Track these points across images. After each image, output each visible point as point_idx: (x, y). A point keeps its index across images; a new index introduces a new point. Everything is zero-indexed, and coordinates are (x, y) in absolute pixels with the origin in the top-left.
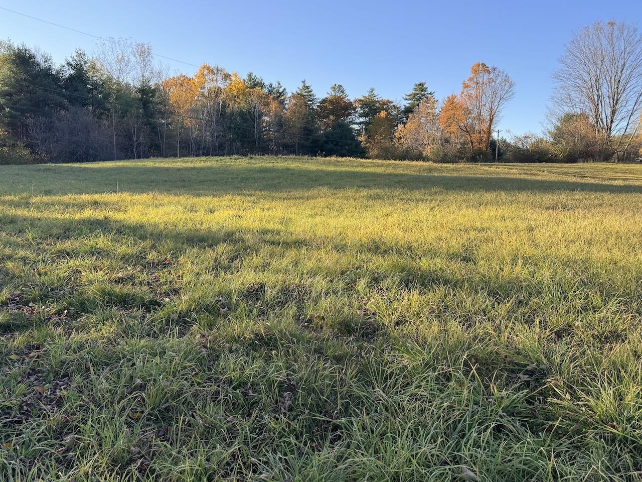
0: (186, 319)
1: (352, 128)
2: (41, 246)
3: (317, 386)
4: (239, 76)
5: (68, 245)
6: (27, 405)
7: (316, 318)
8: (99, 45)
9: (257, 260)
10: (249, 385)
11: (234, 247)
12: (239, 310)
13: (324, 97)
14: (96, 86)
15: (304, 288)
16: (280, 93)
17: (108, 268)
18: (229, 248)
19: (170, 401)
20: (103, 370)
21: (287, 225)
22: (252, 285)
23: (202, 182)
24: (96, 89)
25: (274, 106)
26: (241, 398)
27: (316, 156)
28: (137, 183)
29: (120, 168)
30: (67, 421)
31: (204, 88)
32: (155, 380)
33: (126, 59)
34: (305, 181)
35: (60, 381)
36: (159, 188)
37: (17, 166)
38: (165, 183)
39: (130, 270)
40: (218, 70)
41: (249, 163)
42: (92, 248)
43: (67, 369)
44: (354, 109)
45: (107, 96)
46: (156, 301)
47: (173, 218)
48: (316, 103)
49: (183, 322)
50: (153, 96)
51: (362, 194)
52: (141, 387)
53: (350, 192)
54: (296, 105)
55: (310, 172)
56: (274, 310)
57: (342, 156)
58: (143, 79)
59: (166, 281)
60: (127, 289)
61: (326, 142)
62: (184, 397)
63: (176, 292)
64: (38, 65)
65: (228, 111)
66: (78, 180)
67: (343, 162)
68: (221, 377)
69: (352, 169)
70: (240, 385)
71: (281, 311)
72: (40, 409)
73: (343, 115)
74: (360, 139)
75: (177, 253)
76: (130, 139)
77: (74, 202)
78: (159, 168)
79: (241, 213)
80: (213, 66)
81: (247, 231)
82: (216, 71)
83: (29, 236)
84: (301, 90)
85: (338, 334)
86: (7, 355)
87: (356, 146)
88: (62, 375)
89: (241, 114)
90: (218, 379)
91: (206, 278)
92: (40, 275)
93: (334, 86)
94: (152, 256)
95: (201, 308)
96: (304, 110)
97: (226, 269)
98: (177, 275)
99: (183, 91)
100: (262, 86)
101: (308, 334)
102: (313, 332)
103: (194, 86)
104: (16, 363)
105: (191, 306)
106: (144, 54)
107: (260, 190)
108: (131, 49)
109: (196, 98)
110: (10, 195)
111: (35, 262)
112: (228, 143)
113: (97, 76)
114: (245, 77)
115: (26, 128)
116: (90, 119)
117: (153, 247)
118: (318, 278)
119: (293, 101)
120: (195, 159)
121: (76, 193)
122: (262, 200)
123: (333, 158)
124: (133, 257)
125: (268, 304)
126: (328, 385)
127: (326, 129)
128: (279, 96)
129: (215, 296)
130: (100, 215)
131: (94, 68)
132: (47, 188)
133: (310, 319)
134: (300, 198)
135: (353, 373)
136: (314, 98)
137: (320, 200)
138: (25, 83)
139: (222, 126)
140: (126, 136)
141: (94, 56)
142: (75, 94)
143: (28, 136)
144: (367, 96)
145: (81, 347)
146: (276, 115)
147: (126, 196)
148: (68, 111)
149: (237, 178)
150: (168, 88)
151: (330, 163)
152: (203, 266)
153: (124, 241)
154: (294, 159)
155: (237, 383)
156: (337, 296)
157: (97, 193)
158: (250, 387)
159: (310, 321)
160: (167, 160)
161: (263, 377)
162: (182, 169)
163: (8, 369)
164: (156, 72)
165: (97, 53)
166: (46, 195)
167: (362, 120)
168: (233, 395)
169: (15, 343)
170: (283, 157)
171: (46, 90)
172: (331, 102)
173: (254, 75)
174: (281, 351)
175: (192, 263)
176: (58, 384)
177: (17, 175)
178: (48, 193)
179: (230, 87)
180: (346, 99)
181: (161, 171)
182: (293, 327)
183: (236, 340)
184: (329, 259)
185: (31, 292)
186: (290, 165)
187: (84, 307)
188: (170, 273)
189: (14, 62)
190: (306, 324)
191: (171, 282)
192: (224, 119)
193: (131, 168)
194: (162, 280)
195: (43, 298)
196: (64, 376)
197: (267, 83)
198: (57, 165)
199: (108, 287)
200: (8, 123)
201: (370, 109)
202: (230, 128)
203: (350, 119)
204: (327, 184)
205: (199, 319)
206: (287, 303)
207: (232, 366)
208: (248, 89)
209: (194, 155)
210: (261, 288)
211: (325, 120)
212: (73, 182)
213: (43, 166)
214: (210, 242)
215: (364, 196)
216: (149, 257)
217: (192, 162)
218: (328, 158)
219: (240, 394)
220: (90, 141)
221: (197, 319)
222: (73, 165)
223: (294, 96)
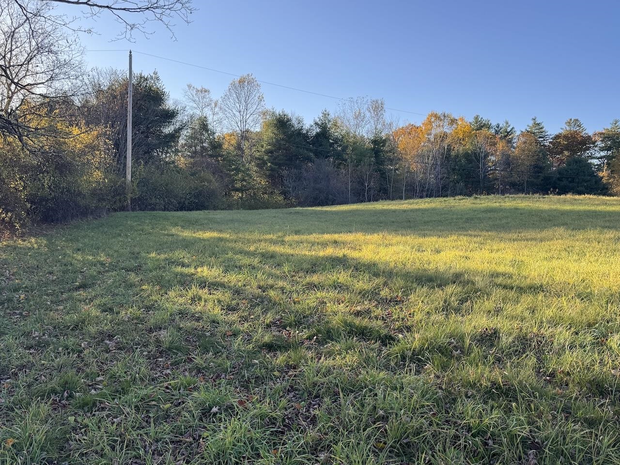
0: (420, 357)
1: (591, 163)
2: (294, 278)
3: (566, 449)
4: (466, 119)
5: (315, 278)
6: (288, 418)
7: (560, 373)
8: (340, 105)
9: (489, 305)
10: (489, 435)
11: (463, 288)
12: (473, 355)
13: (557, 133)
14: (336, 140)
15: (543, 338)
16: (508, 133)
17: (349, 302)
18: (459, 289)
19: (411, 437)
20: (348, 396)
21: (519, 268)
22: (485, 329)
23: (426, 223)
24: (336, 143)
25: (501, 145)
26: (481, 447)
27: (548, 194)
28: (368, 223)
29: (354, 210)
30: (321, 439)
31: (430, 134)
32: (396, 414)
33: (362, 115)
34: (536, 221)
35: (313, 401)
36: (388, 228)
37: (274, 210)
38: (392, 224)
39: (366, 305)
40: (445, 116)
41: (474, 203)
42: (334, 282)
43: (319, 390)
44: (594, 143)
45: (345, 148)
46: (390, 336)
47: (402, 257)
48: (548, 140)
49: (417, 359)
50: (383, 146)
51: (607, 236)
52: (383, 418)
53: (592, 234)
54: (525, 143)
55: (542, 211)
56: (510, 358)
57: (580, 193)
58: (376, 131)
59: (399, 318)
60: (365, 322)
61: (559, 179)
62: (424, 436)
63: (409, 329)
64: (293, 127)
65: (453, 153)
66: (320, 222)
67: (581, 200)
68: (459, 421)
69: (593, 208)
70: (479, 433)
71: (518, 361)
72: (299, 424)
73: (580, 150)
74: (601, 174)
75: (407, 291)
76: (363, 184)
77: (317, 241)
78: (387, 210)
79: (468, 254)
80: (439, 113)
81: (476, 273)
82: (442, 118)
83: (286, 269)
84: (531, 128)
85: (587, 394)
86: (271, 371)
87: (596, 182)
88: (314, 395)
89: (467, 155)
90: (457, 423)
91: (437, 318)
92: (295, 303)
93: (569, 120)
94: (385, 293)
95: (433, 348)
96: (534, 148)
97: (457, 310)
98: (409, 313)
99: (410, 139)
100: (489, 127)
101: (551, 390)
102: (557, 388)
103: (421, 134)
104: (278, 379)
105: (424, 344)
106: (377, 108)
107: (487, 231)
108: (366, 106)
109: (422, 144)
110: (270, 234)
111: (290, 291)
112: (451, 184)
113: (337, 132)
114: (471, 120)
115: (282, 179)
116: (330, 169)
117: (385, 284)
118: (559, 329)
119: (522, 139)
120: (420, 200)
121: (319, 233)
122: (489, 241)
123: (569, 196)
124: (368, 292)
125: (504, 352)
126: (580, 451)
127: (559, 165)
128: (507, 136)
129: (447, 338)
130: (339, 253)
131: (336, 125)
132: (297, 229)
133: (553, 374)
134: (532, 239)
135: (611, 441)
136: (546, 134)
137: (556, 242)
138: (282, 142)
139: (447, 169)
140: (359, 182)
141: (336, 115)
142: (320, 149)
143: (282, 185)
144: (609, 128)
145: (329, 372)
146: (503, 154)
147: (359, 236)
148: (314, 163)
149: (461, 218)
150: (397, 137)
151: (565, 201)
152: (433, 306)
153: (361, 277)
154: (523, 197)
155: (475, 430)
156: (585, 351)
157: (335, 233)
158: (490, 438)
159: (552, 375)
160: (394, 202)
161: (503, 429)
162: (408, 211)
163: (272, 384)
164: (387, 124)
165: (338, 112)
166: (296, 234)
167: (603, 154)
168: (472, 443)
169: (278, 362)
170: (510, 196)
171: (298, 147)
172: (566, 137)
173: (481, 117)
174: (521, 405)
175: (422, 302)
176: (311, 403)
177: (275, 217)
178: (297, 232)
179: (456, 131)
180: (583, 133)
181: (389, 213)
182: (533, 380)
183: (473, 385)
184: (572, 309)
185: (288, 318)
186: (519, 205)
187: (329, 335)
188: (402, 310)
189: (276, 126)
190: (548, 378)
191: (403, 319)
192: (448, 161)
193: (363, 210)
194: (395, 317)
195: (297, 324)
196: (316, 397)
197: (494, 123)
198: (304, 208)
199: (349, 319)
200: (269, 175)
201: (614, 142)
202: (454, 170)
203: (588, 154)
204: (563, 225)
205: (432, 359)
206: (524, 352)
207: (470, 413)
208: (474, 131)
209: (418, 196)
210: (495, 333)
211: (558, 156)
212: (316, 223)
213: (293, 210)
214: (439, 282)
215: (610, 239)
216: (382, 293)
217: (417, 203)
218: (562, 196)
219: (479, 442)
220: (330, 188)
221: (430, 358)
222: (316, 209)
223: (523, 134)
